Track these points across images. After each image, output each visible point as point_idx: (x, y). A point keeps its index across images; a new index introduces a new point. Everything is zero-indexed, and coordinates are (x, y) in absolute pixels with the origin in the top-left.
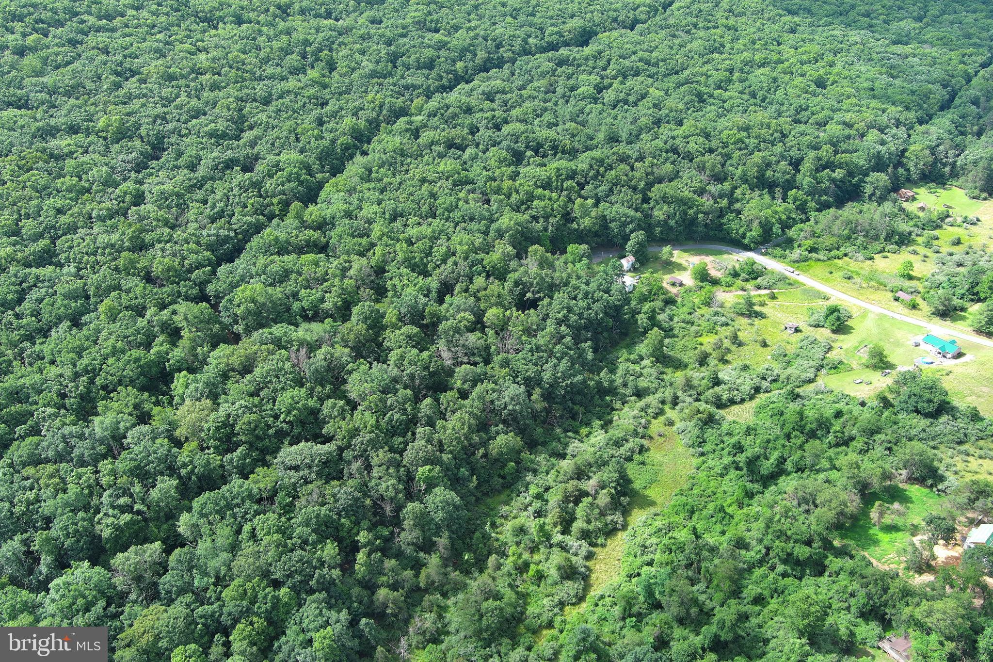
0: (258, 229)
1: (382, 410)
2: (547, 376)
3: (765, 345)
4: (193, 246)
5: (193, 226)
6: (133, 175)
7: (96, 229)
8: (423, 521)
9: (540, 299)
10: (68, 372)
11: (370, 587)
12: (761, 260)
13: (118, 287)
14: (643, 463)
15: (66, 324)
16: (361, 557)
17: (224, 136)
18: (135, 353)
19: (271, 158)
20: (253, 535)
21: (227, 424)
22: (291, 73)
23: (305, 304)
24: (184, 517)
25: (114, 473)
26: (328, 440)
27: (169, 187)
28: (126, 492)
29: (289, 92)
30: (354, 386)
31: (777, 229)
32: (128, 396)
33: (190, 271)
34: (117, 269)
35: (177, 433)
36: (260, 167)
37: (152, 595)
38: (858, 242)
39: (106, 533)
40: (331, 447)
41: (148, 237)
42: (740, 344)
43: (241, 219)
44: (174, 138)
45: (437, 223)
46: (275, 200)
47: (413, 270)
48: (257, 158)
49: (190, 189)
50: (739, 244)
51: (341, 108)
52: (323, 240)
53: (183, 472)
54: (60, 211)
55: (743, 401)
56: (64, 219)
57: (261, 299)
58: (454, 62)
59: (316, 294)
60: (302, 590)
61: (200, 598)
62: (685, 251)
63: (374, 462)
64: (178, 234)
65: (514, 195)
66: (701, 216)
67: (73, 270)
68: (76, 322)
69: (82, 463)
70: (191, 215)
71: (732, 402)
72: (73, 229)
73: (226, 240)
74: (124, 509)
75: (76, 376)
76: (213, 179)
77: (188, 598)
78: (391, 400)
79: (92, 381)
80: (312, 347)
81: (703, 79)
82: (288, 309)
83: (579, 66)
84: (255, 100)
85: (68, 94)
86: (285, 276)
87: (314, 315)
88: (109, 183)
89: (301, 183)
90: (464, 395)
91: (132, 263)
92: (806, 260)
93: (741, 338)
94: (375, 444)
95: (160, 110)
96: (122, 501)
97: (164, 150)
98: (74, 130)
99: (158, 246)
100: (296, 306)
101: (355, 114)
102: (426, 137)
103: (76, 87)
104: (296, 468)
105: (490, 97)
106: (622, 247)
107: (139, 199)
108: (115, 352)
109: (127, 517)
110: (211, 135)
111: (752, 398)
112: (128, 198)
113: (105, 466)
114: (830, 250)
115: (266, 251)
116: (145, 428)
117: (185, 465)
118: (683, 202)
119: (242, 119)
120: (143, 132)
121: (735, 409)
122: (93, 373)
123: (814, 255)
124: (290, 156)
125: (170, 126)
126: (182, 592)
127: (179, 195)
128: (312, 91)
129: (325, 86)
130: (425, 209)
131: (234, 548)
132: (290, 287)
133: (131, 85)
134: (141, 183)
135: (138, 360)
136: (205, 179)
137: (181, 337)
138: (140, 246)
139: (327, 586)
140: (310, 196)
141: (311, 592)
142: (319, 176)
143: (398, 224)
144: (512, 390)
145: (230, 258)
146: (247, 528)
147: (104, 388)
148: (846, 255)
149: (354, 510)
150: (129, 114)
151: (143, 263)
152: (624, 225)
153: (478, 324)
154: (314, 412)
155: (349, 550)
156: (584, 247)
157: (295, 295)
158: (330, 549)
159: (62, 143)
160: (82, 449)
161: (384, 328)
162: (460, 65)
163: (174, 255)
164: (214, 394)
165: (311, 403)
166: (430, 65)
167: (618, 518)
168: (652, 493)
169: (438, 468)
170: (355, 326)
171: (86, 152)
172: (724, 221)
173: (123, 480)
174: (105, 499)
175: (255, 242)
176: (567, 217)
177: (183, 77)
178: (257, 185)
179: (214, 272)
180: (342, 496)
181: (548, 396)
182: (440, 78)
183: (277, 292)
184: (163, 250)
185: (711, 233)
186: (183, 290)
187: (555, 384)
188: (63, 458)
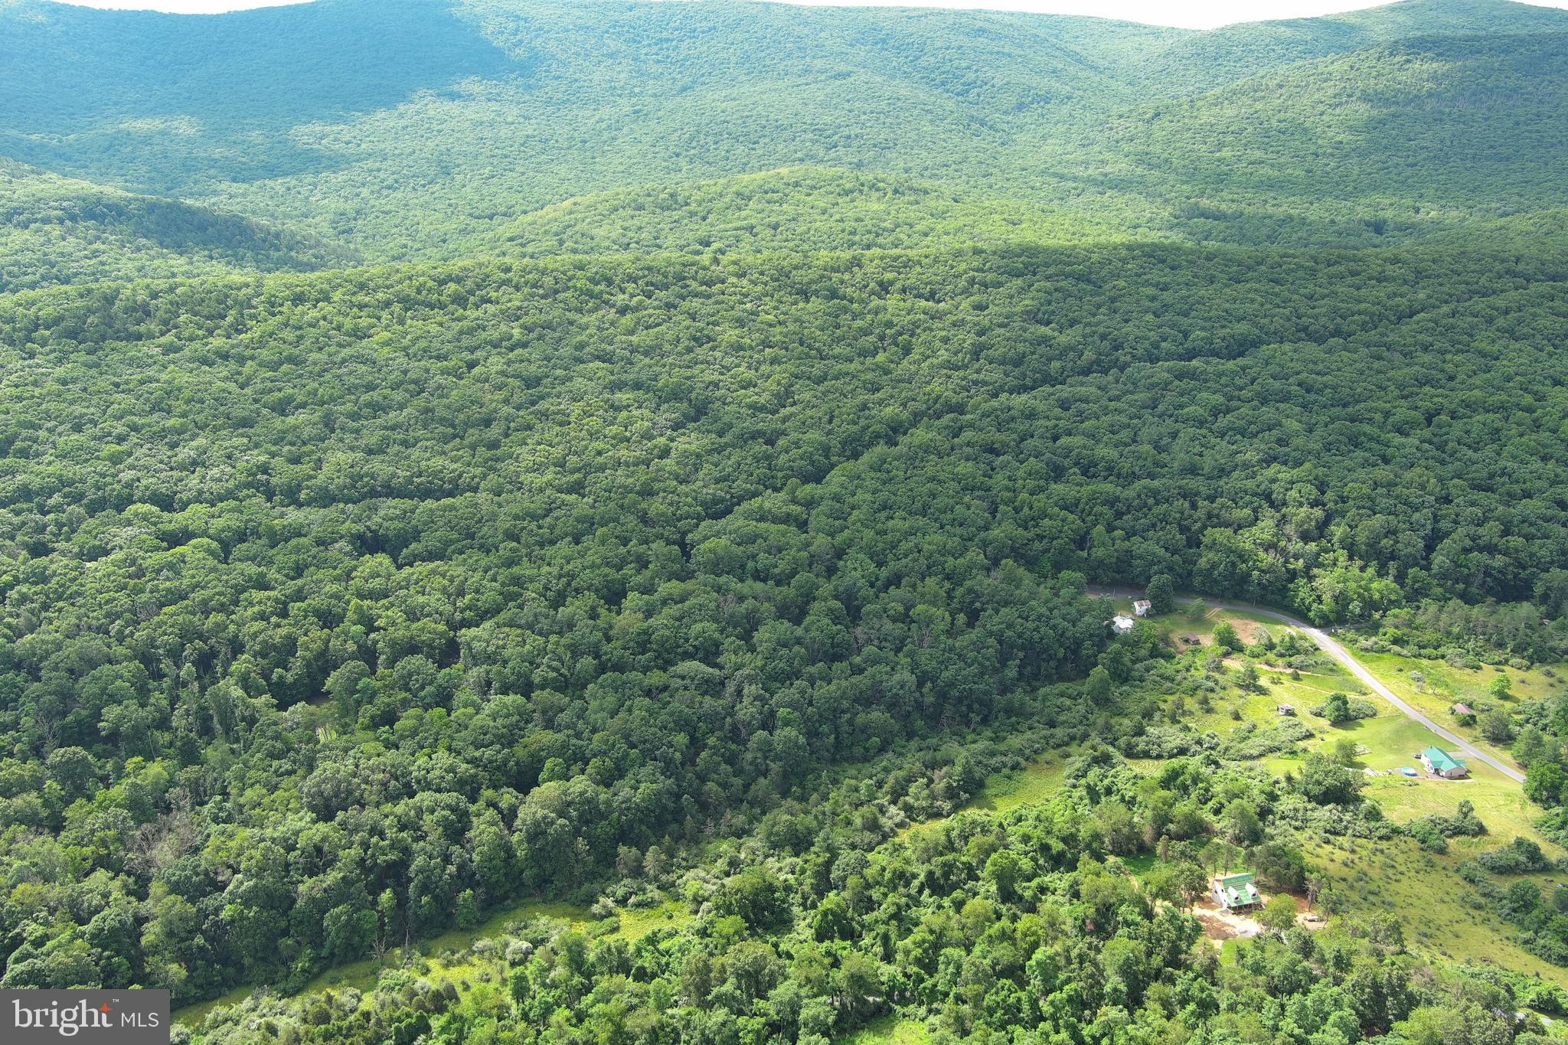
0: (755, 494)
1: (770, 657)
2: (946, 675)
3: (1237, 717)
4: (689, 500)
5: (700, 484)
6: (669, 432)
7: (619, 472)
8: (766, 749)
9: (985, 610)
10: (555, 570)
11: (703, 779)
12: (1316, 635)
13: (616, 520)
14: (1009, 778)
15: (569, 539)
16: (703, 755)
17: (762, 408)
18: (607, 570)
19: (794, 436)
20: (630, 710)
21: (646, 633)
22: (859, 355)
23: (760, 566)
24: (590, 686)
25: (557, 644)
26: (721, 668)
27: (693, 447)
28: (560, 660)
29: (847, 374)
30: (763, 635)
31: (1355, 607)
32: (590, 598)
33: (679, 520)
34: (622, 507)
35: (611, 633)
36: (782, 442)
37: (549, 724)
38: (1471, 645)
39: (537, 681)
40: (717, 672)
41: (657, 486)
42: (1210, 711)
43: (741, 485)
44: (718, 404)
45: (921, 521)
46: (780, 475)
47: (871, 558)
48: (784, 433)
49: (710, 452)
50: (1302, 616)
51: (892, 397)
52: (805, 516)
53: (604, 658)
54: (599, 453)
55: (1159, 757)
56: (600, 459)
57: (720, 552)
58: (1050, 360)
59: (772, 560)
60: (648, 755)
61: (578, 735)
62: (1228, 610)
63: (746, 691)
64: (683, 488)
65: (1026, 510)
66: (1256, 573)
67: (591, 501)
68: (577, 542)
69: (540, 634)
70: (701, 475)
71: (1146, 755)
72: (602, 468)
73: (722, 500)
74: (554, 669)
75: (560, 576)
76: (734, 446)
77: (570, 732)
78: (784, 652)
79: (569, 584)
80: (741, 599)
81: (1378, 417)
82: (743, 567)
83: (1206, 381)
84: (809, 378)
85: (646, 354)
86: (752, 539)
87: (759, 576)
88: (647, 436)
89: (812, 463)
90: (859, 670)
91: (635, 503)
92: (1383, 650)
93: (1212, 703)
94: (751, 680)
95: (716, 377)
96: (554, 664)
97: (706, 414)
98: (637, 386)
99: (662, 494)
100: (750, 564)
101: (904, 405)
102: (968, 435)
103: (652, 348)
104: (683, 678)
105: (1065, 405)
106: (1144, 587)
107: (665, 453)
108: (593, 566)
109: (555, 674)
110: (750, 406)
111: (1171, 757)
112: (656, 452)
113: (553, 638)
114: (1424, 647)
115: (748, 516)
116: (591, 622)
117: (606, 653)
118: (1242, 557)
119: (788, 393)
120: (693, 396)
121: (1146, 762)
122: (572, 576)
123: (1396, 648)
124: (814, 435)
125: (718, 394)
126: (568, 727)
127: (698, 456)
128: (869, 376)
129: (887, 372)
130: (918, 505)
131: (613, 714)
132: (751, 549)
133: (701, 352)
134: (672, 440)
135: (606, 575)
136: (727, 445)
137: (647, 568)
138: (647, 492)
139: (668, 762)
140: (818, 476)
141: (655, 759)
142: (834, 459)
143: (883, 515)
144: (904, 675)
145: (717, 516)
146: (628, 703)
147: (577, 590)
148: (1443, 657)
149: (714, 720)
150: (688, 378)
151: (644, 505)
152: (1152, 563)
153: (905, 618)
154: (717, 644)
155: (696, 744)
156: (1079, 574)
157: (754, 557)
158: (681, 739)
159: (623, 397)
160: (544, 624)
161: (814, 599)
162: (1056, 365)
163: (671, 504)
164: (649, 614)
165: (716, 635)
166: (1018, 362)
167: (947, 806)
168: (998, 802)
169: (796, 714)
170: (788, 592)
171: (640, 407)
172: (1291, 586)
173: (561, 650)
174: (545, 661)
175: (745, 505)
176: (1082, 541)
177: (751, 348)
178: (768, 457)
179: (697, 525)
180: (706, 706)
181: (943, 696)
182: (1024, 376)
183: (739, 550)
184: (664, 498)
185: (1270, 597)
186: (666, 534)
187: (952, 684)
188: (530, 626)
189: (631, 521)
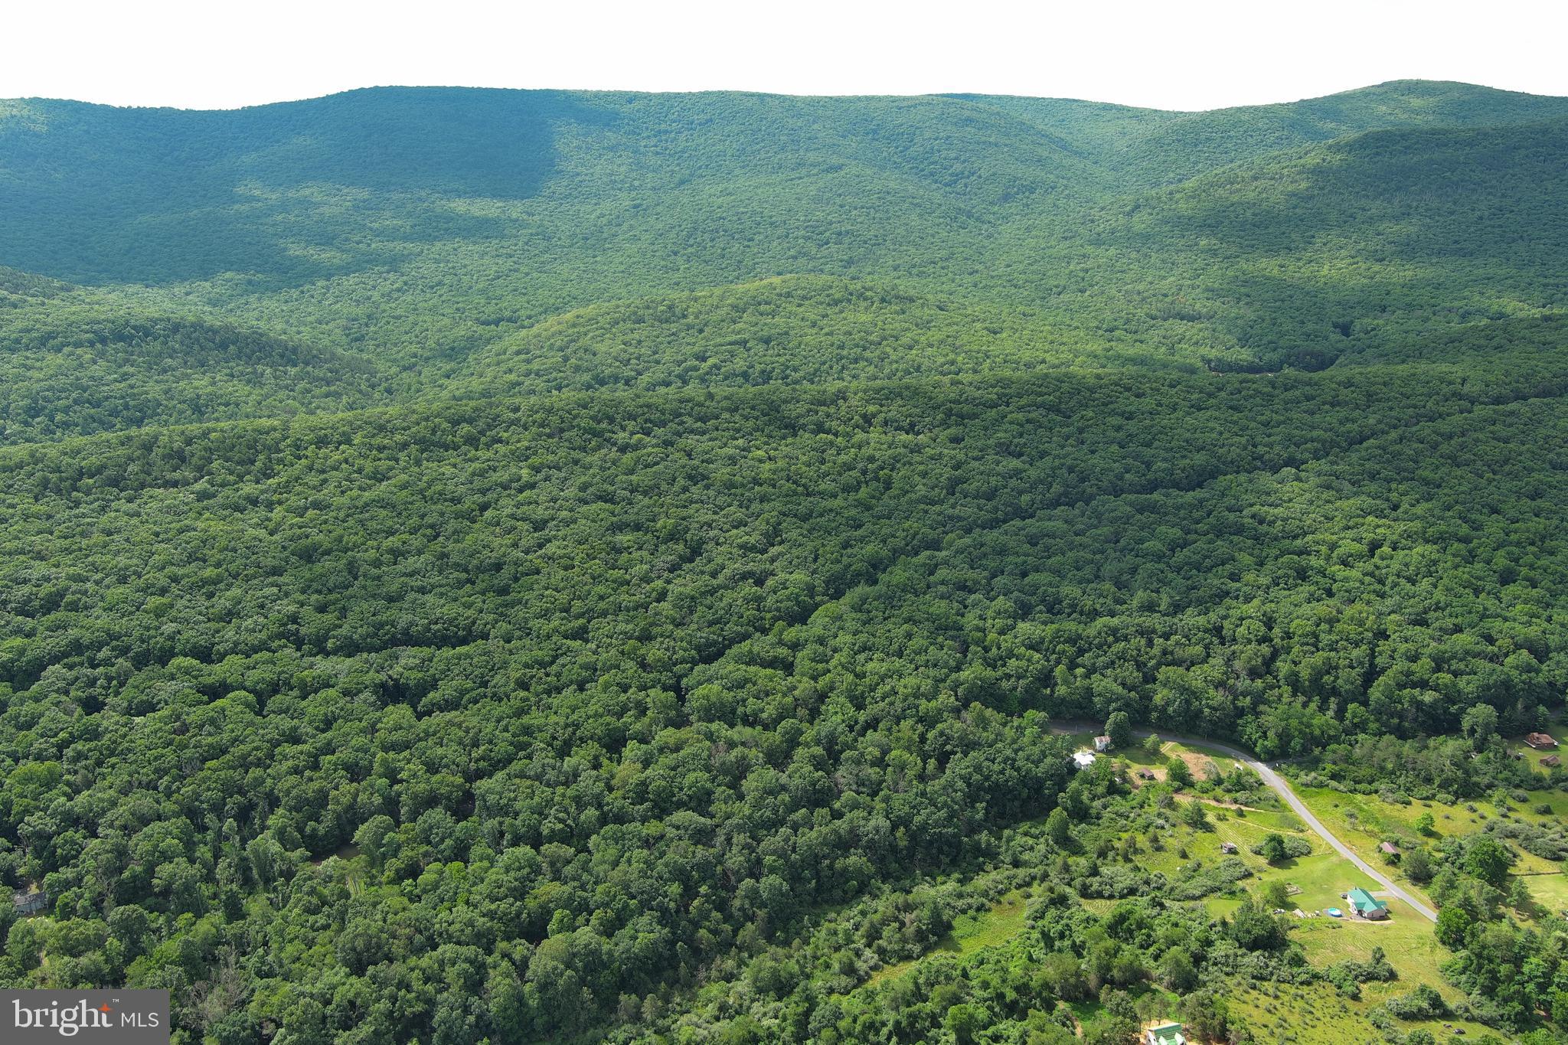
0: (745, 637)
1: (757, 806)
2: (917, 819)
3: (1184, 855)
4: (684, 644)
5: (694, 626)
6: (666, 574)
7: (620, 618)
8: (753, 896)
9: (955, 753)
10: (562, 721)
11: (696, 925)
12: (1262, 770)
13: (618, 667)
14: (975, 919)
15: (574, 687)
16: (696, 903)
17: (753, 549)
18: (608, 719)
19: (782, 576)
20: (629, 861)
21: (644, 784)
22: (843, 490)
23: (748, 711)
24: (594, 837)
25: (563, 795)
26: (712, 817)
27: (688, 590)
28: (566, 811)
29: (831, 510)
30: (751, 784)
31: (1296, 744)
32: (593, 748)
33: (675, 665)
34: (622, 653)
35: (613, 782)
36: (770, 582)
37: (557, 876)
38: (1402, 780)
39: (545, 832)
40: (708, 821)
41: (655, 630)
42: (1159, 849)
43: (731, 629)
44: (711, 544)
45: (898, 663)
46: (769, 615)
47: (851, 702)
48: (773, 574)
49: (703, 594)
50: (1249, 751)
51: (873, 533)
52: (791, 659)
53: (606, 808)
54: (602, 598)
55: (1111, 897)
56: (602, 605)
57: (713, 699)
58: (1020, 493)
59: (760, 704)
60: (645, 906)
61: (583, 887)
62: (1183, 744)
63: (735, 840)
64: (679, 633)
65: (994, 650)
66: (1207, 710)
67: (594, 646)
68: (581, 688)
69: (548, 785)
70: (695, 617)
71: (1099, 895)
72: (604, 614)
73: (715, 643)
74: (561, 821)
75: (567, 726)
76: (726, 587)
77: (576, 884)
78: (770, 800)
79: (574, 733)
80: (731, 745)
81: (1324, 549)
82: (733, 711)
83: (1165, 514)
84: (795, 516)
85: (645, 493)
86: (741, 685)
87: (750, 721)
88: (646, 579)
89: (798, 603)
90: (837, 815)
91: (635, 649)
92: (1321, 785)
93: (1162, 842)
94: (740, 828)
95: (710, 517)
96: (561, 815)
97: (701, 555)
98: (637, 527)
99: (659, 639)
100: (740, 710)
101: (884, 541)
102: (942, 573)
103: (651, 488)
104: (678, 828)
105: (1033, 541)
106: (1104, 723)
107: (662, 596)
108: (597, 715)
109: (561, 826)
110: (741, 547)
111: (1122, 897)
112: (654, 594)
113: (560, 790)
114: (1359, 782)
115: (738, 660)
116: (594, 773)
117: (608, 804)
118: (1195, 694)
119: (777, 532)
120: (688, 536)
121: (1099, 902)
122: (577, 726)
123: (1334, 783)
124: (800, 576)
125: (712, 534)
126: (574, 879)
127: (693, 598)
128: (853, 512)
129: (869, 508)
130: (895, 647)
131: (615, 864)
132: (741, 694)
133: (696, 491)
134: (669, 582)
135: (608, 724)
136: (720, 587)
137: (645, 715)
138: (646, 637)
139: (664, 911)
140: (802, 616)
141: (652, 909)
142: (818, 599)
143: (861, 657)
144: (879, 821)
145: (708, 660)
146: (627, 855)
147: (581, 739)
148: (1376, 792)
149: (705, 869)
150: (684, 519)
151: (642, 651)
152: (1109, 701)
153: (880, 762)
154: (709, 793)
155: (689, 892)
156: (1043, 714)
157: (744, 700)
158: (675, 889)
159: (624, 539)
160: (551, 775)
161: (799, 744)
162: (1025, 498)
163: (667, 649)
164: (646, 763)
165: (708, 785)
166: (990, 496)
167: (917, 949)
168: (963, 943)
169: (781, 861)
170: (776, 737)
171: (640, 548)
172: (1240, 721)
173: (567, 802)
174: (553, 812)
175: (735, 650)
176: (1046, 678)
177: (743, 486)
178: (759, 599)
179: (692, 669)
180: (699, 855)
181: (913, 837)
182: (996, 509)
183: (728, 696)
184: (662, 643)
185: (1220, 732)
186: (663, 678)
187: (924, 827)
188: (538, 778)
189: (630, 666)
